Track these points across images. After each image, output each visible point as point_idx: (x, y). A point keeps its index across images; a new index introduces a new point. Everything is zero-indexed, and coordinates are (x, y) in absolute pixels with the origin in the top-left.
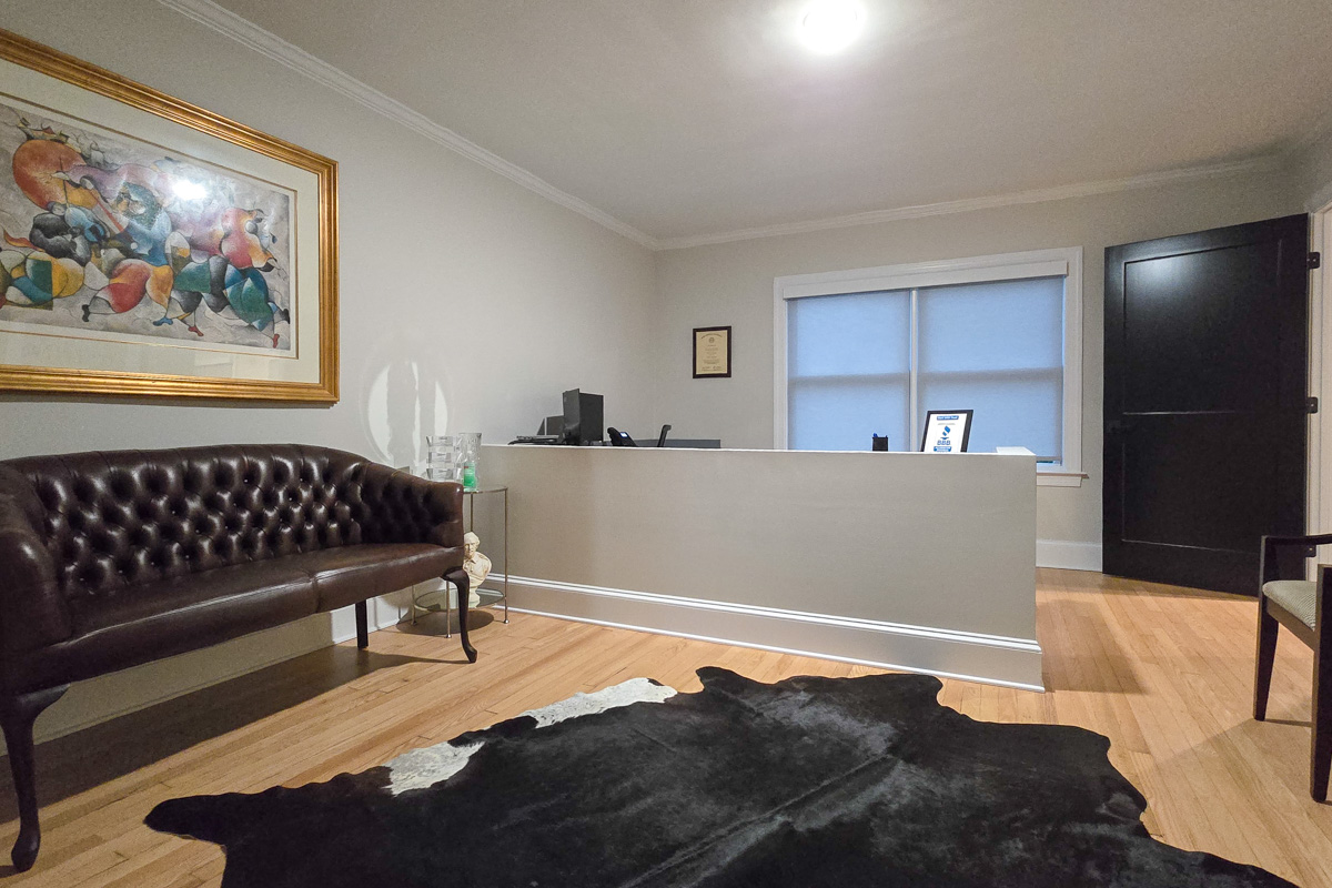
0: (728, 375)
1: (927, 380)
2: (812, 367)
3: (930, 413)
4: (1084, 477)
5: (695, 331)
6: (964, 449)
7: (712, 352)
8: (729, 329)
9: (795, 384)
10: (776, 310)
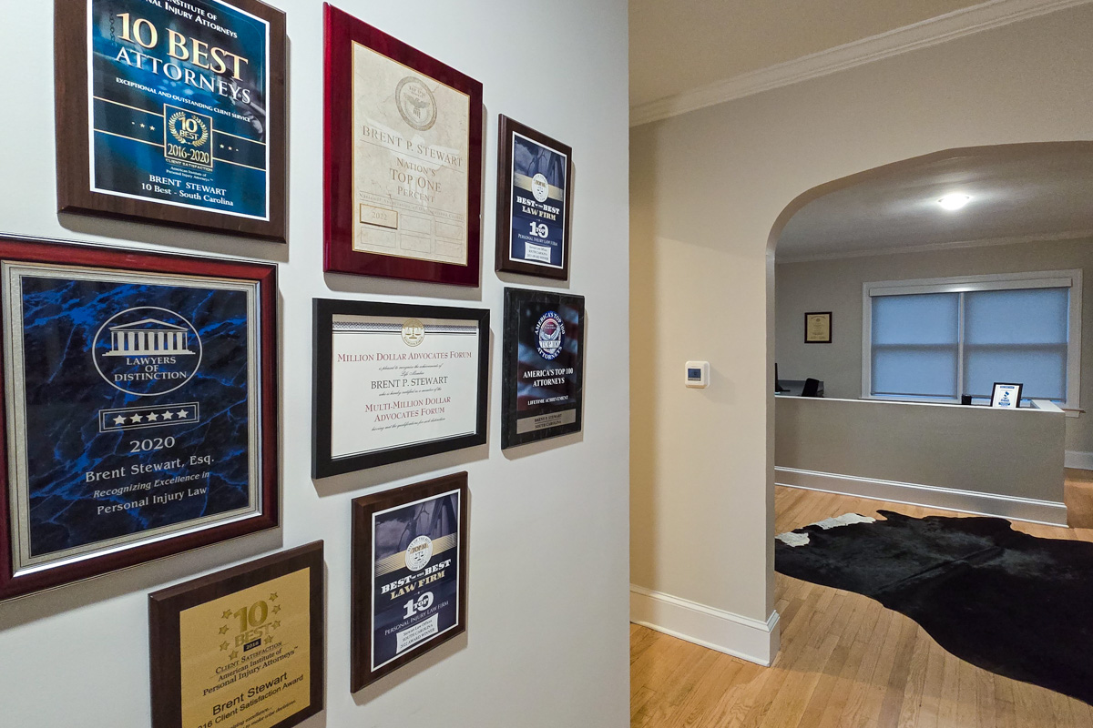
0: (830, 342)
1: (970, 349)
2: (887, 339)
3: (995, 384)
4: (1081, 412)
5: (806, 314)
6: (1018, 406)
7: (818, 327)
8: (830, 313)
9: (877, 349)
10: (864, 303)
